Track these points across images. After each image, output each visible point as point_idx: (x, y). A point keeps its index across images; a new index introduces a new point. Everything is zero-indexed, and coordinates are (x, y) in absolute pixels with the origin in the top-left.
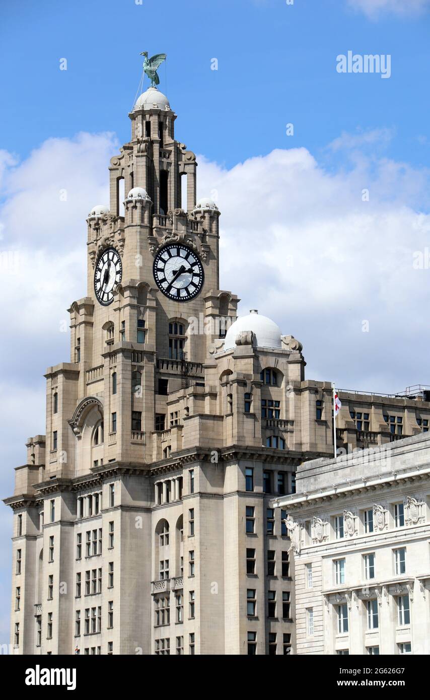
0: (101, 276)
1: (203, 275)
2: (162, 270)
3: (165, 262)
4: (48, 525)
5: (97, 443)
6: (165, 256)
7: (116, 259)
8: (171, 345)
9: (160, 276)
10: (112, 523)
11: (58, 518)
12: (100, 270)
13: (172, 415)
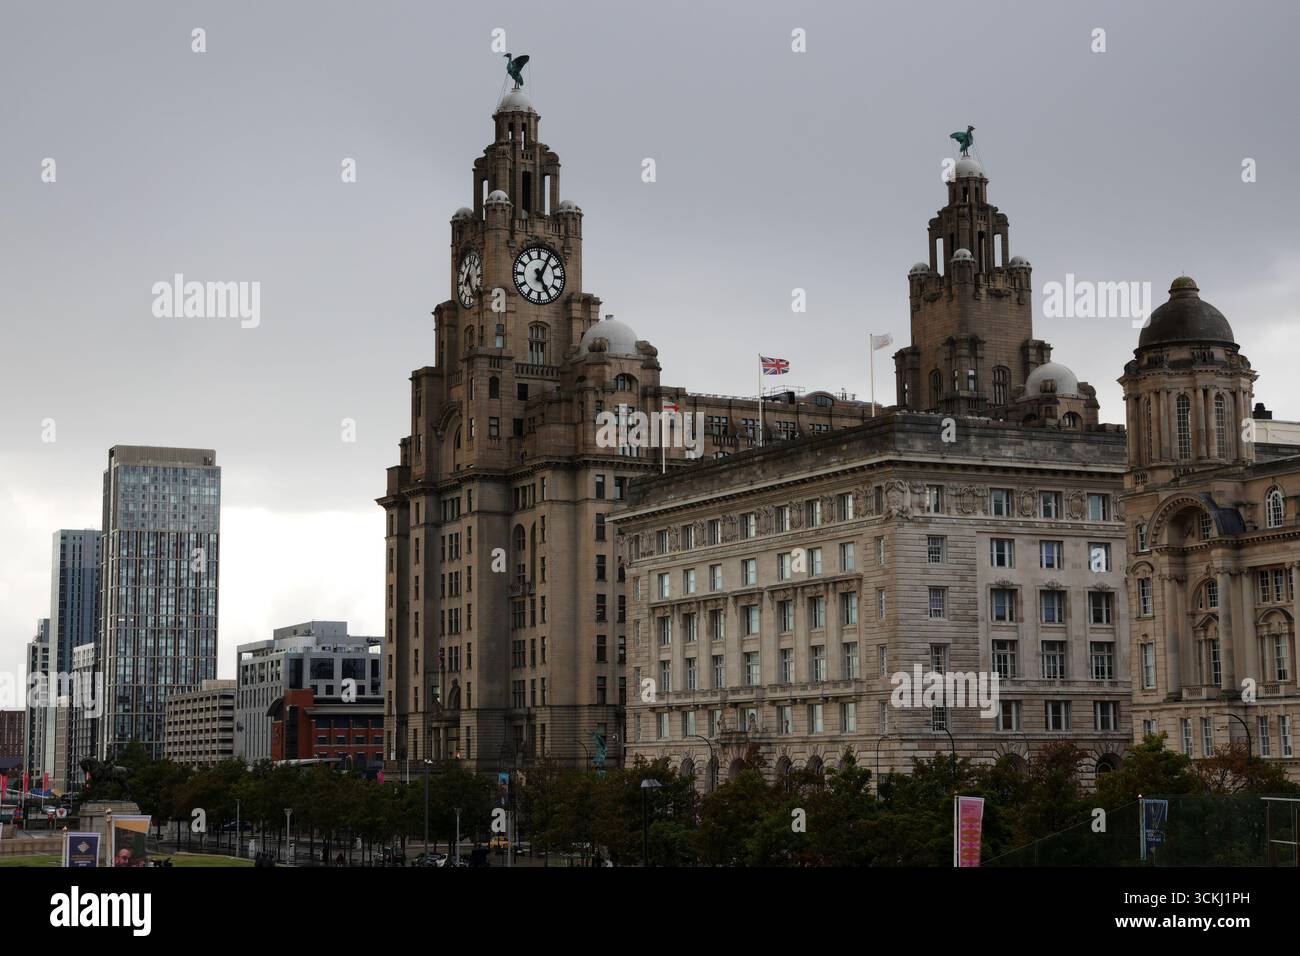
0: (462, 278)
1: (565, 279)
2: (522, 274)
3: (525, 265)
4: (414, 527)
5: (459, 447)
6: (525, 259)
7: (477, 263)
8: (531, 349)
9: (520, 279)
10: (469, 528)
11: (422, 520)
12: (463, 274)
13: (530, 419)
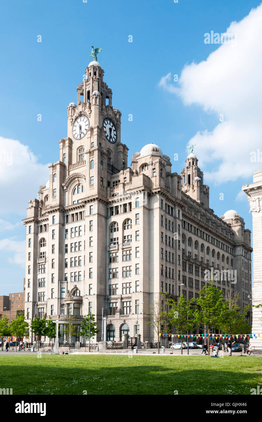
1: (117, 136)
2: (105, 128)
3: (106, 125)
4: (51, 225)
6: (106, 122)
7: (86, 120)
10: (91, 221)
11: (57, 222)
13: (114, 183)
